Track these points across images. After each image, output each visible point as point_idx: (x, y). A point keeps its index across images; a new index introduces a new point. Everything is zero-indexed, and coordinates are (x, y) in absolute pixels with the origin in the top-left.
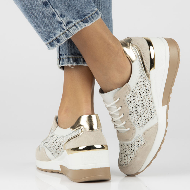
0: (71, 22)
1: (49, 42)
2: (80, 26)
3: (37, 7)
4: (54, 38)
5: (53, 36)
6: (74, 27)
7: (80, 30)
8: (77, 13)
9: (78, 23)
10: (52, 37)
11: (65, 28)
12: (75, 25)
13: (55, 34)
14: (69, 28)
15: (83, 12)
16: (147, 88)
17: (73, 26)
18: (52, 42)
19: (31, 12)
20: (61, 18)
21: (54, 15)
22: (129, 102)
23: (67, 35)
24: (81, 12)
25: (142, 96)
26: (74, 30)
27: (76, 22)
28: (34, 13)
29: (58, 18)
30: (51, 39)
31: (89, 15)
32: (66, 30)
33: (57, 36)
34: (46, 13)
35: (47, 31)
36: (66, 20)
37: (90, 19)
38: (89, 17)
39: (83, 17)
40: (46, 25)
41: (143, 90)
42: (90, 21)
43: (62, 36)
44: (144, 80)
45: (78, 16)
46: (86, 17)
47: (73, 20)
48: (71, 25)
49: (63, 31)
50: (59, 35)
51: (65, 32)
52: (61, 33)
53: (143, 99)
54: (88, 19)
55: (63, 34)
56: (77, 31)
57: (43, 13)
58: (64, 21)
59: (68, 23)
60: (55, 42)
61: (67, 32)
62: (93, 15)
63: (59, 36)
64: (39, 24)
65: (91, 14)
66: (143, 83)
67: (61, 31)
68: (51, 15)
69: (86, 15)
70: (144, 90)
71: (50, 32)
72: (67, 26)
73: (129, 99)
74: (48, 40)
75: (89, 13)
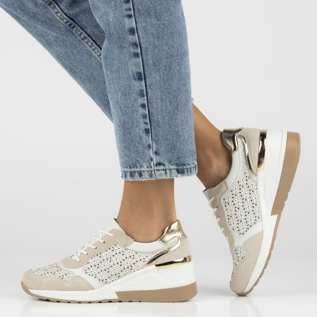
0: (164, 165)
1: (131, 170)
2: (171, 174)
3: (137, 129)
4: (138, 170)
5: (139, 167)
6: (163, 172)
7: (167, 178)
8: (178, 158)
9: (170, 170)
10: (137, 167)
11: (153, 167)
12: (166, 170)
13: (141, 166)
14: (157, 170)
15: (184, 161)
16: (133, 266)
17: (163, 170)
18: (135, 172)
19: (128, 131)
20: (154, 154)
21: (149, 146)
22: (111, 249)
23: (151, 176)
24: (182, 160)
25: (123, 263)
26: (161, 175)
27: (169, 168)
28: (131, 132)
29: (151, 153)
30: (135, 168)
31: (189, 167)
32: (153, 169)
33: (142, 169)
34: (143, 140)
35: (135, 158)
36: (158, 160)
37: (187, 171)
38: (187, 169)
39: (182, 166)
40: (137, 151)
41: (130, 261)
42: (186, 174)
43: (146, 172)
44: (143, 260)
45: (176, 162)
46: (185, 167)
47: (167, 164)
48: (162, 167)
49: (150, 169)
50: (144, 170)
51: (151, 171)
52: (147, 169)
53: (120, 264)
54: (186, 170)
55: (148, 171)
56: (164, 177)
57: (141, 138)
58: (156, 160)
59: (159, 164)
60: (137, 174)
61: (153, 172)
62: (192, 168)
63: (144, 172)
64: (131, 147)
65: (190, 166)
66: (138, 260)
67: (148, 167)
68: (147, 145)
69: (185, 165)
70: (131, 263)
71: (138, 162)
72: (156, 166)
73: (115, 248)
74: (131, 168)
75: (190, 165)
